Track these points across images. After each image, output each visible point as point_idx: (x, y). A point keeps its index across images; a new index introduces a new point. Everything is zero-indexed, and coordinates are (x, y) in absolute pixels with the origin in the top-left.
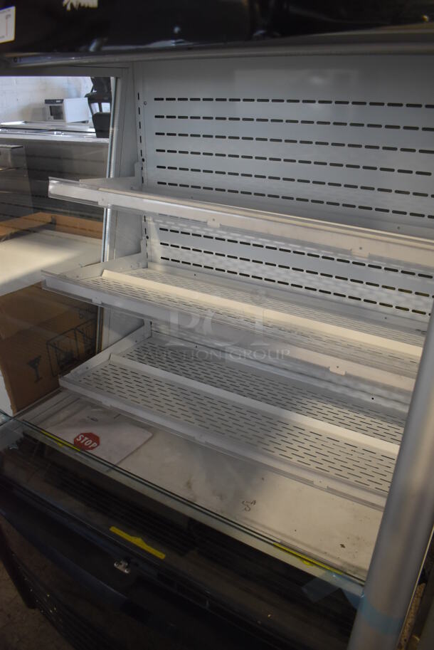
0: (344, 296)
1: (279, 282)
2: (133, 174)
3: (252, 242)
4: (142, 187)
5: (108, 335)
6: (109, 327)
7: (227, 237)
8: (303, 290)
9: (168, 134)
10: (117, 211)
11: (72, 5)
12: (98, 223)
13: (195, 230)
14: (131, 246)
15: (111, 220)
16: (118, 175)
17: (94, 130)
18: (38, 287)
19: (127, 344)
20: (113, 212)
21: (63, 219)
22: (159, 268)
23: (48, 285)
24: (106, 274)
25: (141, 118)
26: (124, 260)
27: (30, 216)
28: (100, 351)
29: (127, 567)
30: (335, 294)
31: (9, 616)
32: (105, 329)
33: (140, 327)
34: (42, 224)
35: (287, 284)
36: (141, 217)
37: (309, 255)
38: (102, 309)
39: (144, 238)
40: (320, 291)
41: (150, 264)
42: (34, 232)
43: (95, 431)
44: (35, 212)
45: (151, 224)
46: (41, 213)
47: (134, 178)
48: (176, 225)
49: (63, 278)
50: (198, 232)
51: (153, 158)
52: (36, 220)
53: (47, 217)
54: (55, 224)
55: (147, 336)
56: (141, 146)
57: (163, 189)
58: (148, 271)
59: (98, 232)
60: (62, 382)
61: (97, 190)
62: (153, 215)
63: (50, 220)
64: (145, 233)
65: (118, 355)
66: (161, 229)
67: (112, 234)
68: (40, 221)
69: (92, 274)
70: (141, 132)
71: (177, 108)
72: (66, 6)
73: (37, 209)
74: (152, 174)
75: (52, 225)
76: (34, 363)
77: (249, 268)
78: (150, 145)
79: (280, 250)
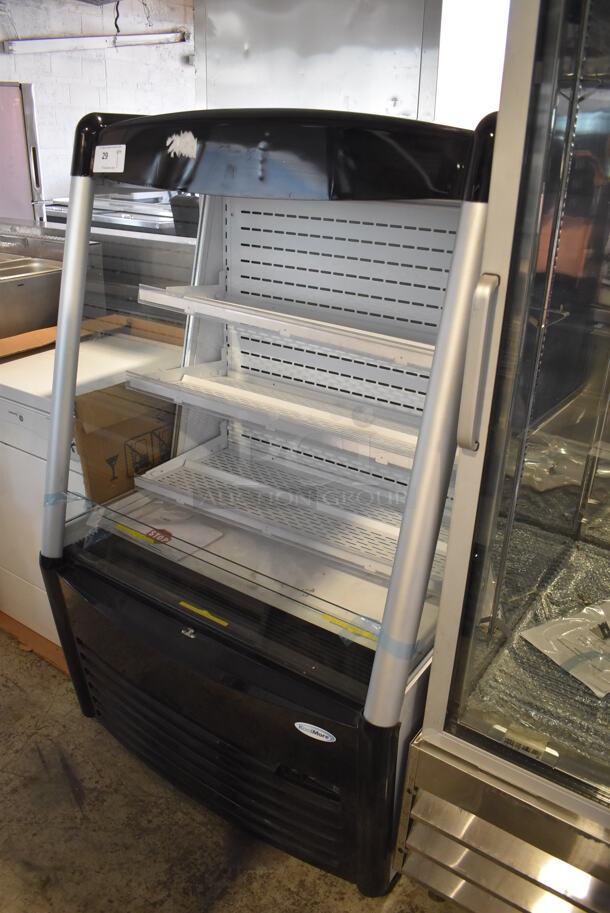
0: (412, 408)
1: (354, 393)
2: (217, 282)
3: (329, 354)
4: (225, 295)
5: (184, 441)
6: (186, 432)
7: (305, 348)
8: (375, 401)
9: (253, 246)
10: (199, 318)
11: (175, 154)
12: (180, 330)
13: (276, 340)
14: (211, 353)
15: (194, 327)
16: (202, 283)
17: (171, 214)
18: (122, 386)
19: (203, 452)
20: (195, 318)
21: (139, 322)
22: (239, 376)
23: (132, 385)
24: (187, 379)
25: (227, 228)
26: (204, 366)
27: (104, 318)
28: (175, 456)
29: (194, 634)
30: (405, 406)
31: (64, 726)
32: (182, 435)
33: (216, 437)
34: (117, 327)
35: (361, 395)
36: (224, 325)
37: (381, 367)
38: (180, 407)
39: (225, 345)
40: (391, 403)
41: (229, 373)
42: (110, 335)
43: (169, 528)
44: (108, 314)
45: (233, 332)
46: (115, 316)
47: (217, 286)
48: (257, 334)
49: (146, 378)
50: (277, 342)
51: (237, 268)
52: (112, 323)
53: (123, 320)
54: (130, 327)
55: (223, 446)
56: (226, 256)
57: (246, 298)
58: (228, 379)
59: (179, 338)
60: (138, 481)
61: (182, 297)
62: (235, 324)
63: (125, 323)
64: (226, 342)
65: (195, 461)
66: (242, 338)
67: (194, 341)
68: (117, 324)
69: (173, 377)
70: (227, 242)
71: (262, 222)
72: (170, 154)
73: (110, 311)
74: (236, 283)
75: (127, 329)
76: (112, 461)
77: (326, 379)
78: (235, 255)
79: (355, 362)
